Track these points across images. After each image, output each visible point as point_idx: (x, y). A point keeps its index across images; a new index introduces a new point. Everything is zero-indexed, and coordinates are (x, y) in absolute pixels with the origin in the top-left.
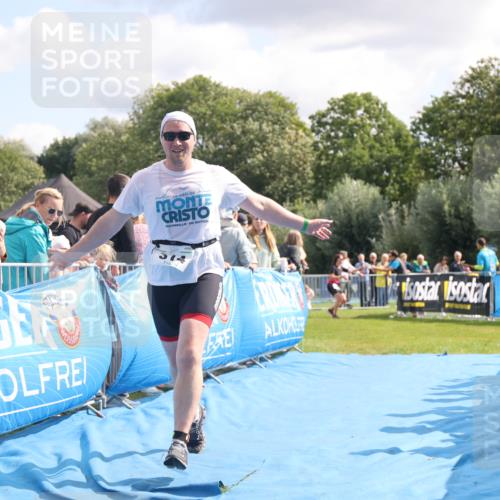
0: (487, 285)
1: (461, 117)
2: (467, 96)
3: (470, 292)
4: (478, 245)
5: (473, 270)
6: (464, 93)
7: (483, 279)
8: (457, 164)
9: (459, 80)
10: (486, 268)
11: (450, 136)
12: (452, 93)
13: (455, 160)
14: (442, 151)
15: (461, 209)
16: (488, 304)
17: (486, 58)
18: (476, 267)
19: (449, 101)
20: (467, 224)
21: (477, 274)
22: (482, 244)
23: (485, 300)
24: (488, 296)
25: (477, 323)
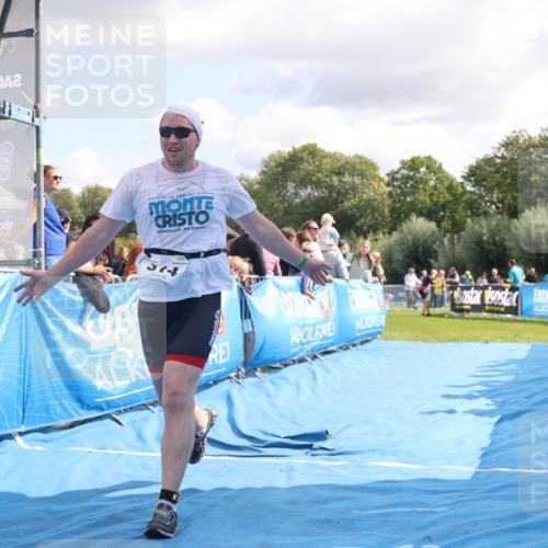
0: (517, 293)
1: (498, 172)
2: (503, 157)
3: (504, 298)
4: (510, 264)
5: (505, 282)
6: (500, 155)
7: (513, 289)
8: (493, 207)
9: (497, 146)
10: (516, 281)
11: (489, 185)
12: (492, 155)
13: (492, 203)
14: (482, 197)
15: (497, 239)
16: (517, 307)
17: (517, 130)
18: (508, 280)
19: (489, 161)
20: (500, 250)
21: (508, 285)
22: (512, 263)
23: (514, 304)
24: (517, 301)
25: (508, 321)
